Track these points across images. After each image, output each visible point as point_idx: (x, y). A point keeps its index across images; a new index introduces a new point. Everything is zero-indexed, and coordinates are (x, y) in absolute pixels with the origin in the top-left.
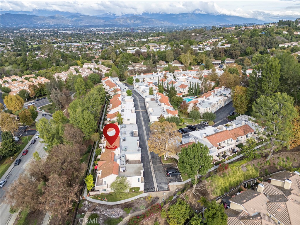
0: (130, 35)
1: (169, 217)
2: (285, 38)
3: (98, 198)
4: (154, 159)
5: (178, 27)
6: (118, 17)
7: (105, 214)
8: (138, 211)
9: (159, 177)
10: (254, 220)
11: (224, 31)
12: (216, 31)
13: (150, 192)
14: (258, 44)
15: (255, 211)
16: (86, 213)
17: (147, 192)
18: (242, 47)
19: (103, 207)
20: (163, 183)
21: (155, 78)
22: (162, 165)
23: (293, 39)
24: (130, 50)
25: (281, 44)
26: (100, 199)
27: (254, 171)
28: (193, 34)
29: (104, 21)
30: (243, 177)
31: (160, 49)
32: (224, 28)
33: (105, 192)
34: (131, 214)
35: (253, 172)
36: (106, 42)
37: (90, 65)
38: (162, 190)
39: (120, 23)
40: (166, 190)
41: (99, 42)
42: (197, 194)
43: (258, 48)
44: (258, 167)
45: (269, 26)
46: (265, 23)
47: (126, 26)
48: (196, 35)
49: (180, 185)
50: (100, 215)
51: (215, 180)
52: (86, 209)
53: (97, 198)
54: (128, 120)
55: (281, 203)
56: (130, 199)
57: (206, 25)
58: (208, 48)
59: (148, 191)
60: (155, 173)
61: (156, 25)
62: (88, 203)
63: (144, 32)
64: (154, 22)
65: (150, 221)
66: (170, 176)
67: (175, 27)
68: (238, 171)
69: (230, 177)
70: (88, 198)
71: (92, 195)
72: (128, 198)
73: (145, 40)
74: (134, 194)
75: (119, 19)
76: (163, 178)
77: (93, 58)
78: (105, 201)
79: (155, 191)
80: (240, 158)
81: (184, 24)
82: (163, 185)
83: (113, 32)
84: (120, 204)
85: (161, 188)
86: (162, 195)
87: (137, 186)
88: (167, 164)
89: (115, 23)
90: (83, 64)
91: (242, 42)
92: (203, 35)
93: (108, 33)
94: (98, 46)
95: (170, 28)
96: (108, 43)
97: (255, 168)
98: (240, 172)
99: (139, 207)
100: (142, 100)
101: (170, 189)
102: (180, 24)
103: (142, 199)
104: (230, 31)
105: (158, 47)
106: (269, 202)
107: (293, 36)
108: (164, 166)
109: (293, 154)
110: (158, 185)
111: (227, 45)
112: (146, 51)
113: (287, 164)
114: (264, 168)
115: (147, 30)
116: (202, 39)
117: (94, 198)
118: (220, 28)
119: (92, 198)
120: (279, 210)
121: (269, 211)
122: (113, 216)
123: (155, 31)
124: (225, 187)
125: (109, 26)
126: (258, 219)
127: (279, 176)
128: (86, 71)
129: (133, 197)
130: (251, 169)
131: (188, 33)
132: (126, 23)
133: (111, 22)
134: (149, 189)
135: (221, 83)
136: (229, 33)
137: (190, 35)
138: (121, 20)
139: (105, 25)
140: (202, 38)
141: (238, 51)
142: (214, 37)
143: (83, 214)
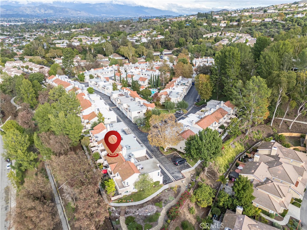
0: (45, 26)
1: (199, 200)
2: (206, 29)
3: (123, 201)
4: (155, 153)
5: (97, 18)
6: (23, 6)
7: (140, 214)
8: (169, 202)
9: (169, 168)
10: (267, 184)
11: (150, 22)
12: (143, 23)
13: (169, 183)
14: (187, 35)
15: (264, 177)
16: (120, 218)
17: (166, 184)
18: (175, 38)
19: (133, 208)
20: (176, 172)
21: (107, 73)
22: (164, 156)
23: (212, 30)
24: (58, 43)
25: (204, 34)
26: (125, 201)
27: (240, 146)
28: (121, 26)
29: (5, 10)
30: (234, 153)
31: (94, 42)
32: (150, 20)
33: (127, 194)
34: (165, 207)
35: (240, 148)
36: (18, 36)
37: (15, 63)
38: (179, 178)
39: (27, 12)
40: (182, 178)
41: (9, 35)
42: (209, 176)
43: (188, 39)
44: (241, 142)
45: (190, 18)
46: (180, 15)
47: (36, 16)
48: (124, 27)
49: (192, 171)
50: (135, 217)
51: (217, 161)
52: (117, 214)
53: (121, 202)
54: (108, 119)
55: (279, 166)
56: (154, 194)
57: (126, 16)
58: (144, 40)
59: (167, 182)
60: (163, 165)
61: (71, 16)
62: (116, 209)
63: (60, 23)
64: (68, 12)
65: (185, 209)
66: (179, 165)
67: (94, 17)
68: (230, 149)
69: (226, 155)
70: (112, 204)
71: (115, 200)
72: (152, 194)
73: (68, 32)
74: (156, 188)
75: (25, 8)
76: (173, 168)
77: (15, 55)
78: (131, 202)
79: (172, 181)
80: (225, 137)
81: (103, 15)
82: (177, 175)
83: (21, 23)
84: (148, 201)
85: (177, 177)
86: (182, 183)
87: (157, 181)
88: (169, 154)
89: (20, 13)
90: (5, 63)
91: (173, 34)
92: (131, 26)
93: (15, 25)
94: (9, 41)
95: (89, 19)
96: (20, 36)
97: (240, 144)
98: (231, 149)
99: (167, 199)
100: (105, 97)
101: (185, 176)
102: (98, 15)
103: (166, 191)
104: (156, 23)
105: (90, 39)
106: (269, 168)
107: (212, 27)
108: (168, 157)
109: (261, 127)
110: (173, 175)
111: (160, 36)
112: (78, 44)
113: (259, 136)
114: (245, 142)
115: (63, 21)
116: (130, 31)
117: (118, 203)
118: (147, 20)
119: (117, 203)
120: (280, 172)
121: (273, 175)
122: (150, 214)
123: (72, 22)
124: (226, 164)
125: (12, 16)
126: (270, 183)
127: (264, 146)
128: (13, 71)
129: (156, 192)
130: (238, 145)
131: (115, 25)
132: (35, 12)
133: (15, 12)
134: (166, 181)
135: (177, 73)
136: (156, 24)
137: (117, 26)
138: (28, 9)
139: (7, 15)
140: (130, 29)
141: (173, 42)
142: (144, 29)
143: (117, 220)
